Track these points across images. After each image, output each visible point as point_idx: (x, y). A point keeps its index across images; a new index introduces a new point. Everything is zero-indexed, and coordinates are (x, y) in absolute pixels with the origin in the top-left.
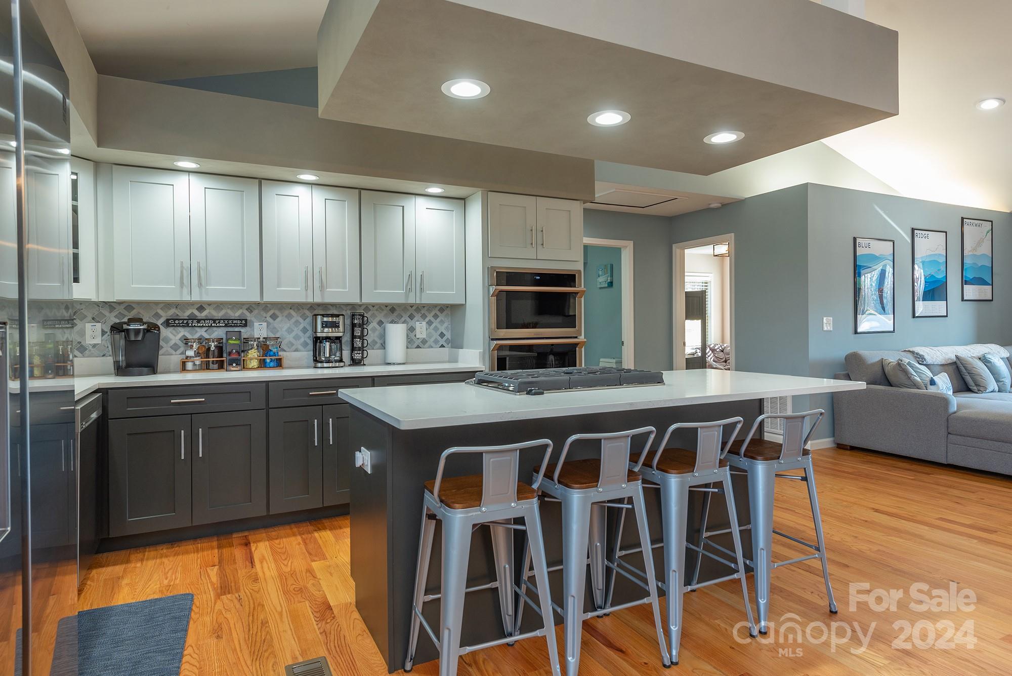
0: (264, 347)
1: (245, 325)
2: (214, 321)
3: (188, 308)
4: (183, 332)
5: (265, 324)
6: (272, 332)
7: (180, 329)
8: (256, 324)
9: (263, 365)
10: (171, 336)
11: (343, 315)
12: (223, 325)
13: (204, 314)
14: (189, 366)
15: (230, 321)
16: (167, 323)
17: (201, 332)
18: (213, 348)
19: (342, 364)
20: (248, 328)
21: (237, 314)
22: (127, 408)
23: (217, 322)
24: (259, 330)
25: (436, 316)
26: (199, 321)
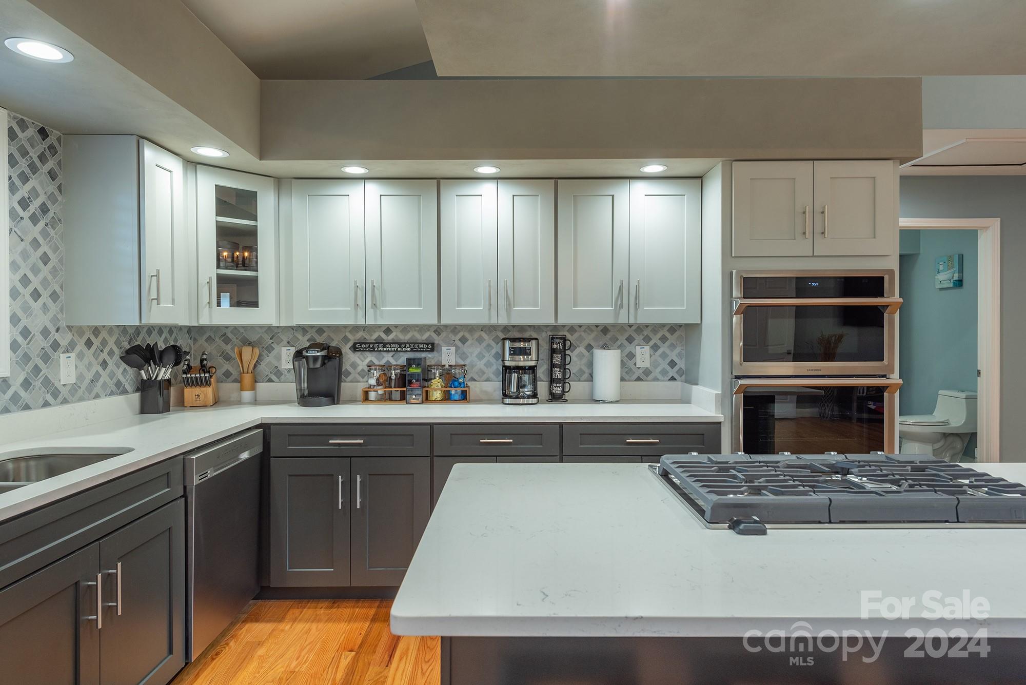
0: (450, 377)
1: (432, 350)
2: (400, 344)
3: (376, 330)
4: (370, 357)
5: (453, 349)
6: (461, 358)
7: (368, 354)
8: (444, 349)
9: (447, 398)
10: (359, 361)
11: (536, 339)
12: (409, 349)
13: (391, 337)
14: (372, 395)
15: (416, 345)
16: (354, 348)
17: (388, 358)
18: (393, 377)
19: (535, 400)
20: (435, 354)
21: (424, 337)
22: (289, 446)
23: (403, 346)
24: (447, 356)
25: (664, 339)
26: (385, 345)
